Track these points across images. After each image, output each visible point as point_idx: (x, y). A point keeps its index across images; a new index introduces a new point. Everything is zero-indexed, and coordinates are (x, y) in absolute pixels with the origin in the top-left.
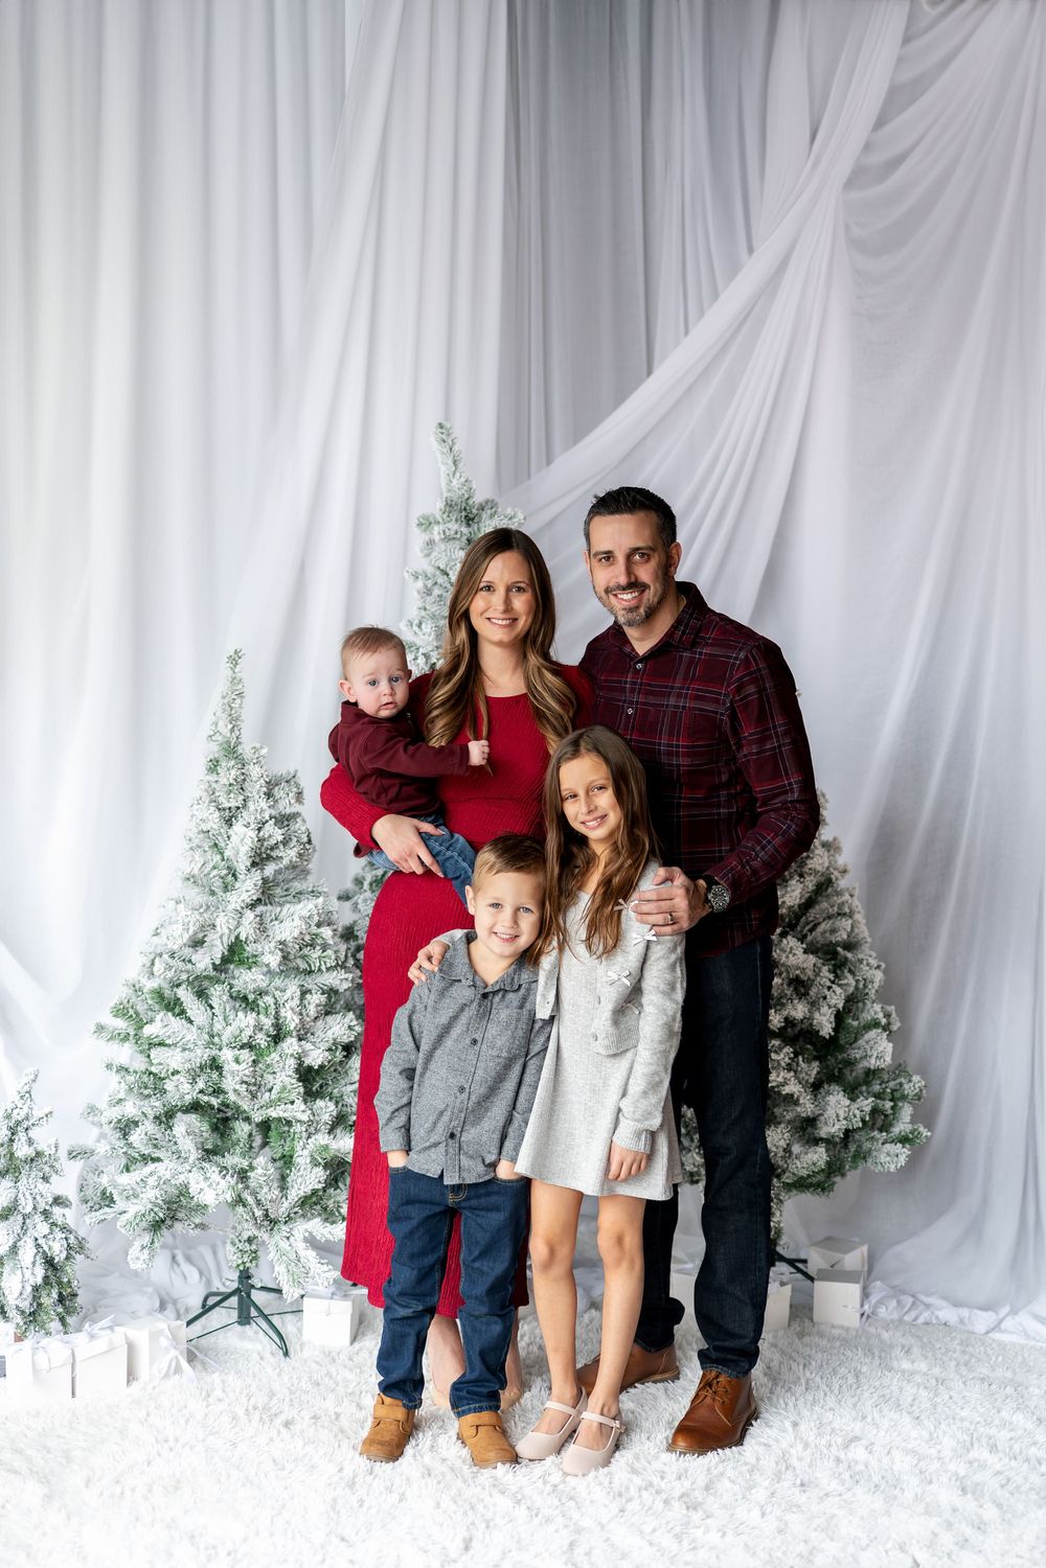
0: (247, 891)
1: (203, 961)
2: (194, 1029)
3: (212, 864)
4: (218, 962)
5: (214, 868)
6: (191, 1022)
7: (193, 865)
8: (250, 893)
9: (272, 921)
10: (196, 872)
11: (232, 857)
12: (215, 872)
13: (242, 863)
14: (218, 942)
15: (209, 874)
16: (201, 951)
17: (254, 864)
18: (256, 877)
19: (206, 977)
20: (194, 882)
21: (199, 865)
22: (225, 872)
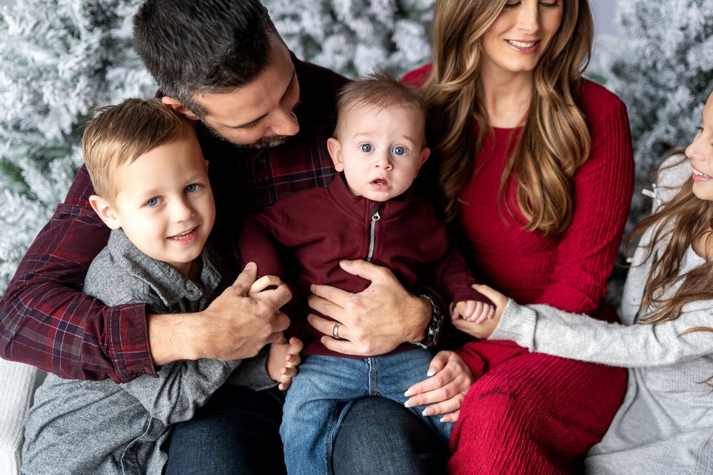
0: (77, 56)
1: (52, 130)
2: (36, 206)
3: (47, 24)
4: (68, 131)
5: (51, 27)
6: (32, 198)
7: (23, 25)
8: (77, 60)
9: (117, 88)
10: (28, 32)
11: (72, 16)
12: (51, 33)
13: (82, 23)
14: (63, 110)
15: (44, 35)
16: (49, 119)
17: (96, 23)
18: (95, 38)
19: (54, 149)
20: (37, 42)
21: (31, 25)
22: (63, 32)
